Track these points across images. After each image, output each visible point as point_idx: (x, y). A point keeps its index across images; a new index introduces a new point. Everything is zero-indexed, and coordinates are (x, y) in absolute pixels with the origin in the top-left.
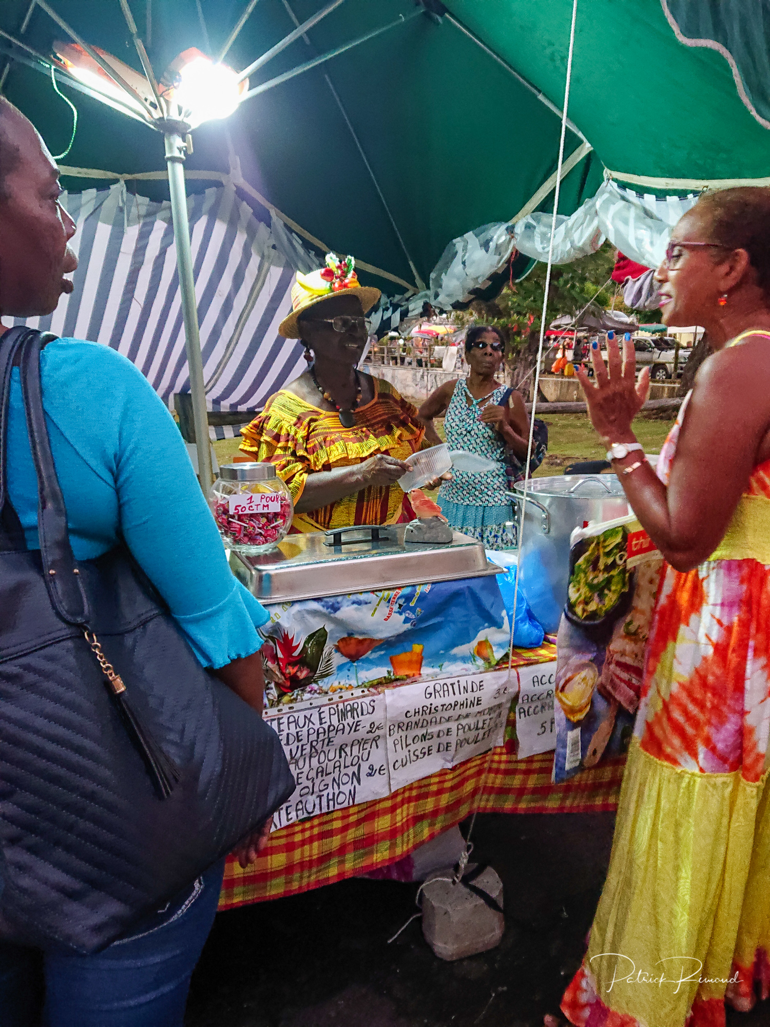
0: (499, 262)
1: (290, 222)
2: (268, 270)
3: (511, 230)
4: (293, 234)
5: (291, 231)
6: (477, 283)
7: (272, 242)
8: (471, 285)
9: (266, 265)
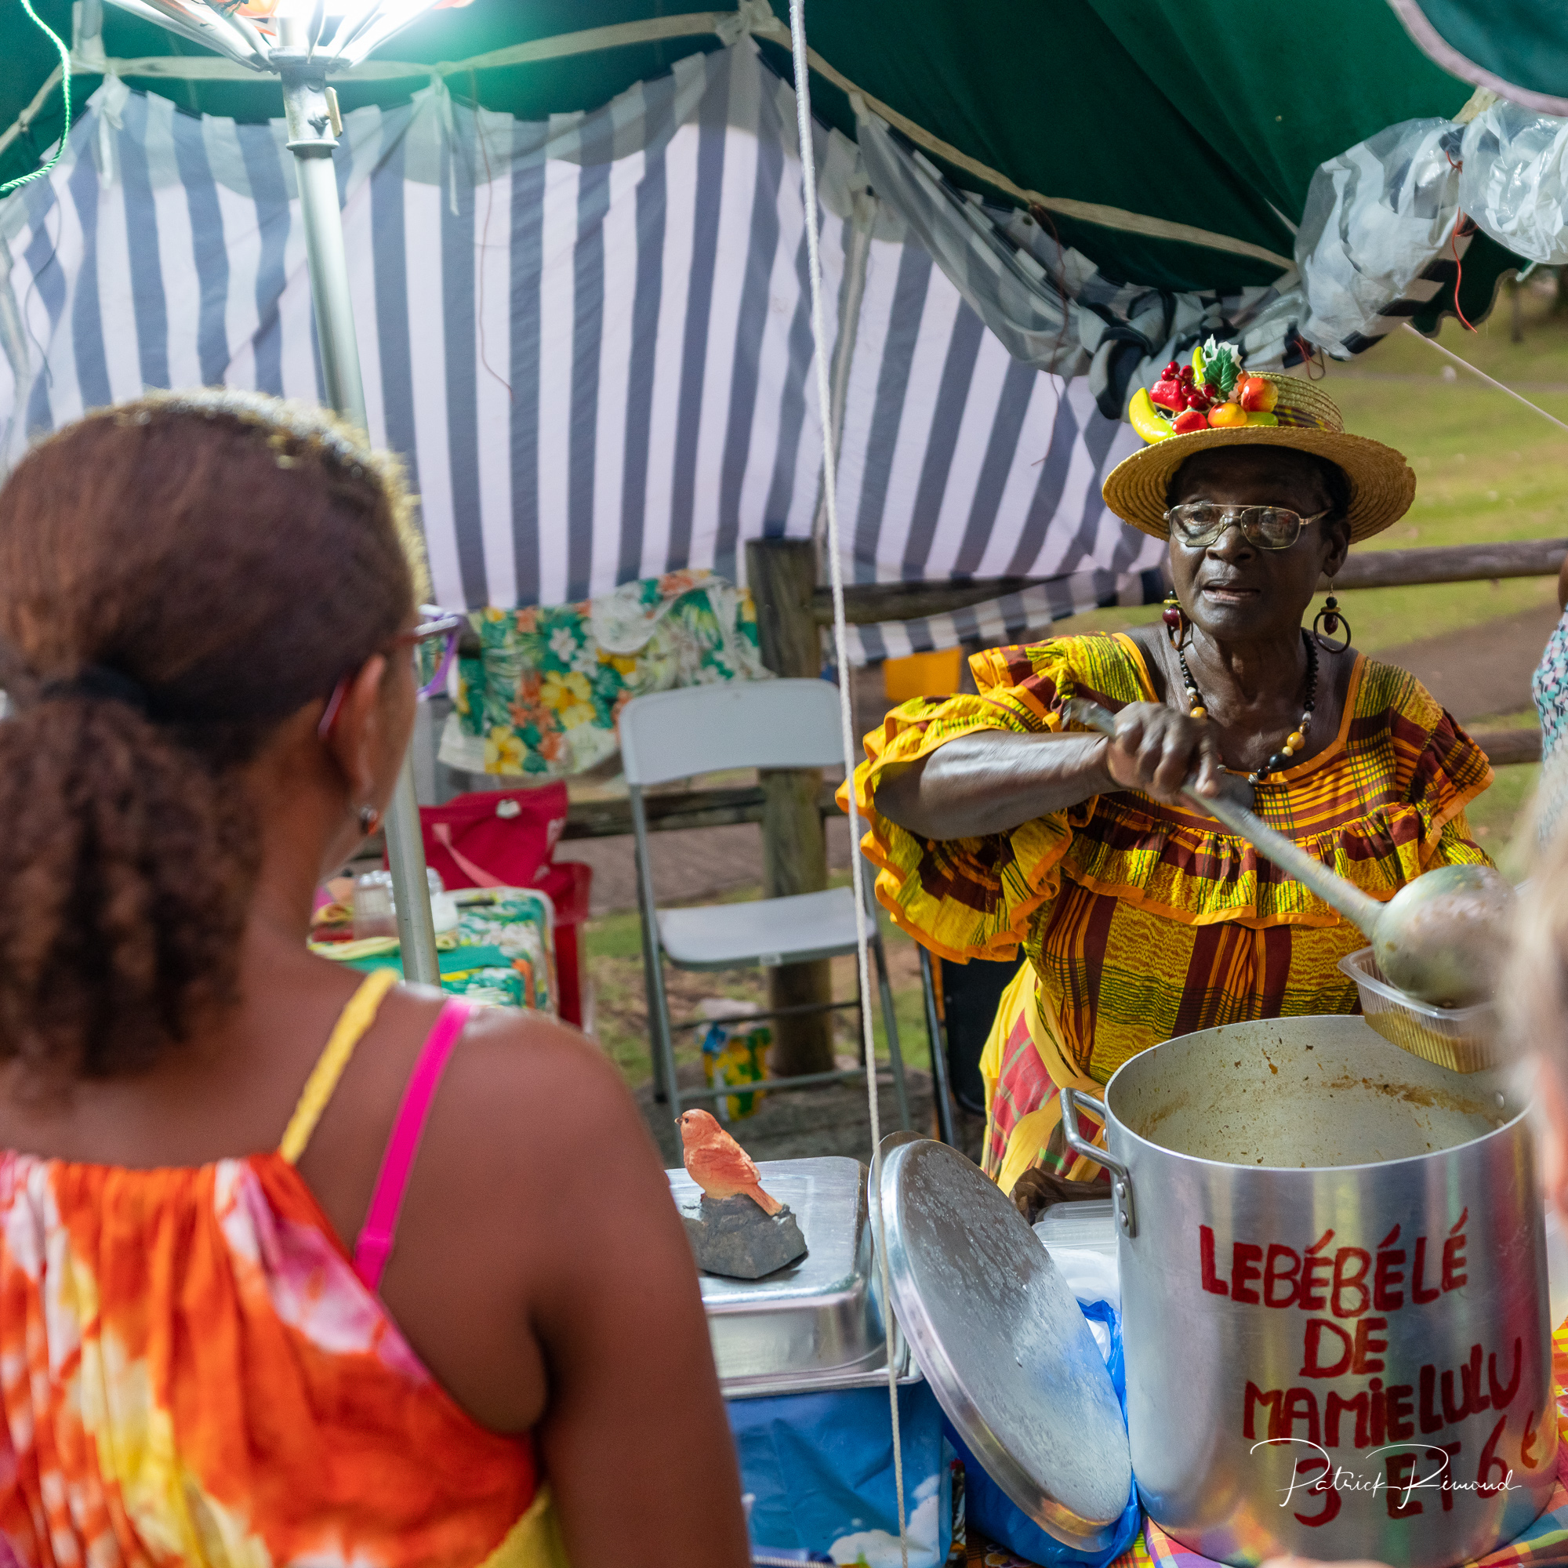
0: (1434, 236)
1: (906, 125)
2: (867, 252)
3: (1451, 145)
4: (918, 156)
5: (907, 144)
6: (1394, 289)
7: (863, 180)
8: (1380, 294)
9: (860, 239)
